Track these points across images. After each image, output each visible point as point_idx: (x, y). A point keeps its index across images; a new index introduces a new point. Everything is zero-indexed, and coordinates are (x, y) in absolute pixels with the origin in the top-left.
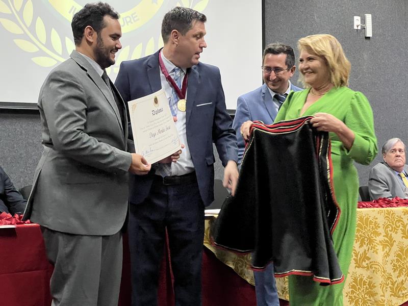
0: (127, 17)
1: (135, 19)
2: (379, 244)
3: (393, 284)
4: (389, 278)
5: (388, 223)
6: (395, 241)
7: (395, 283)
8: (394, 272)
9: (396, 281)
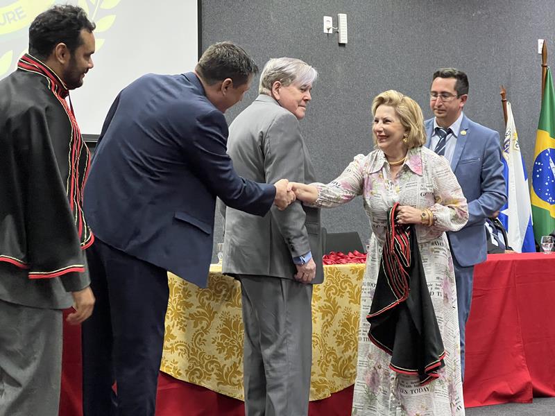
0: (9, 13)
1: (21, 15)
2: (317, 311)
3: (337, 361)
4: (330, 353)
5: (332, 284)
6: (340, 307)
7: (340, 359)
8: (338, 345)
9: (341, 357)
